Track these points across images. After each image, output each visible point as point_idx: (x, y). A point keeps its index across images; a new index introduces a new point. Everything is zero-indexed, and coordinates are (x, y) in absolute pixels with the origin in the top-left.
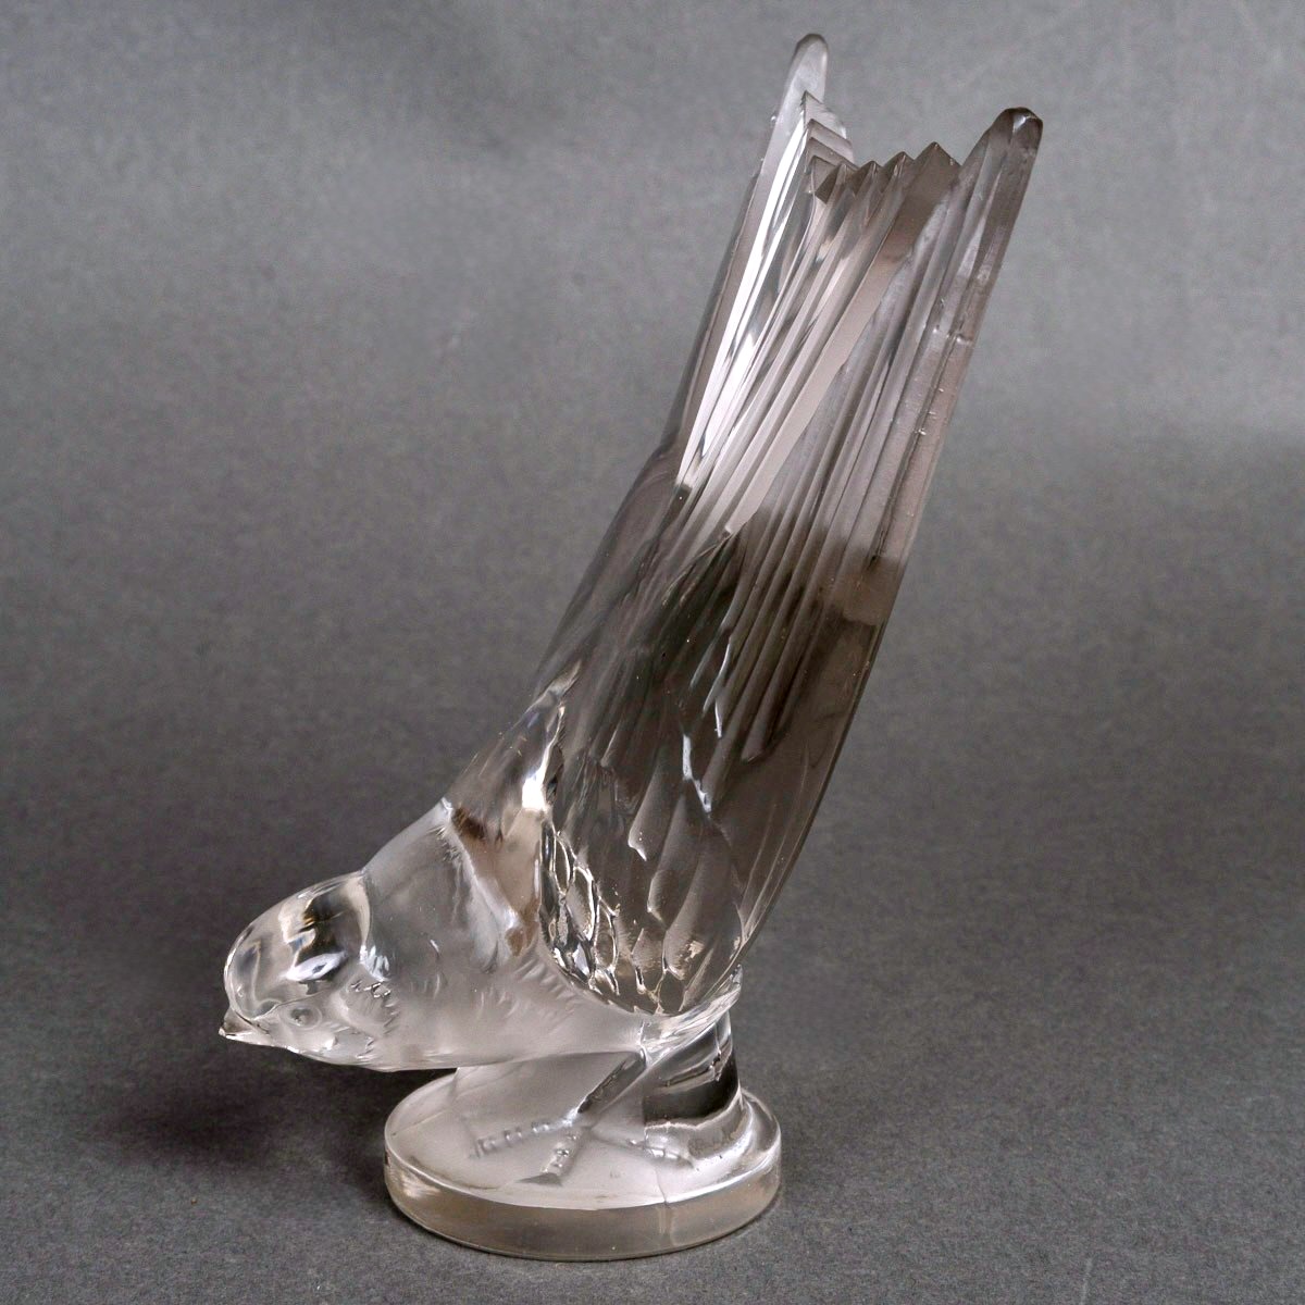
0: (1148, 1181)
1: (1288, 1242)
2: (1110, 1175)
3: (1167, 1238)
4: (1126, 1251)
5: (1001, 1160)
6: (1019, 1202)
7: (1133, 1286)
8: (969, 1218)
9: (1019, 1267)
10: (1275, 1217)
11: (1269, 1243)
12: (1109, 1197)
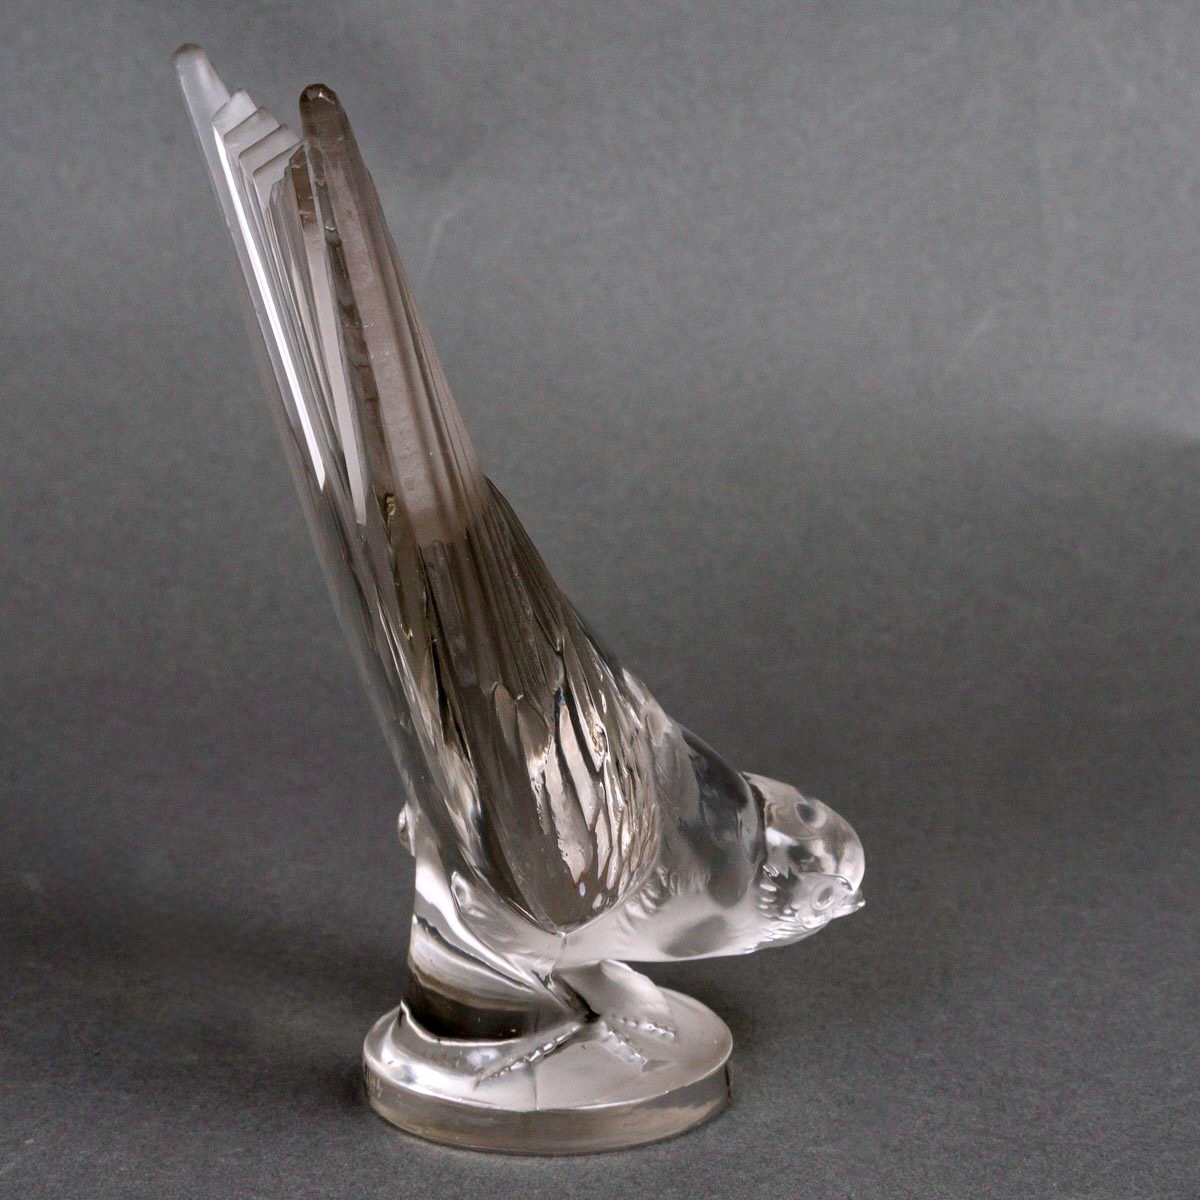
0: (953, 1045)
1: (1074, 1091)
2: (919, 1040)
3: (964, 1088)
4: (926, 1098)
5: (823, 1028)
6: (835, 1060)
7: (928, 1124)
8: (788, 1072)
9: (828, 1110)
10: (1065, 1073)
11: (1055, 1093)
12: (917, 1057)
